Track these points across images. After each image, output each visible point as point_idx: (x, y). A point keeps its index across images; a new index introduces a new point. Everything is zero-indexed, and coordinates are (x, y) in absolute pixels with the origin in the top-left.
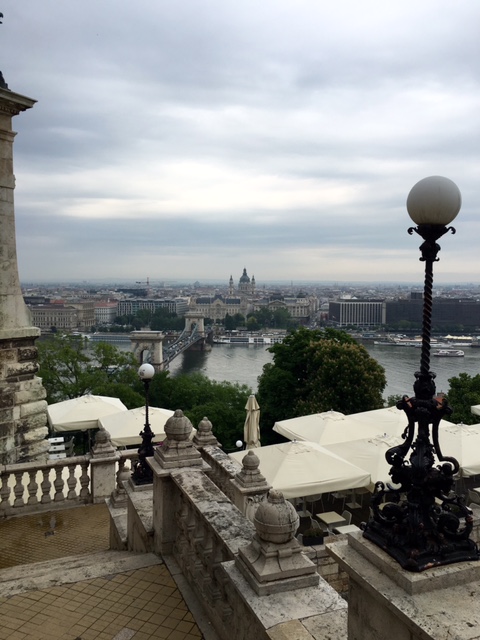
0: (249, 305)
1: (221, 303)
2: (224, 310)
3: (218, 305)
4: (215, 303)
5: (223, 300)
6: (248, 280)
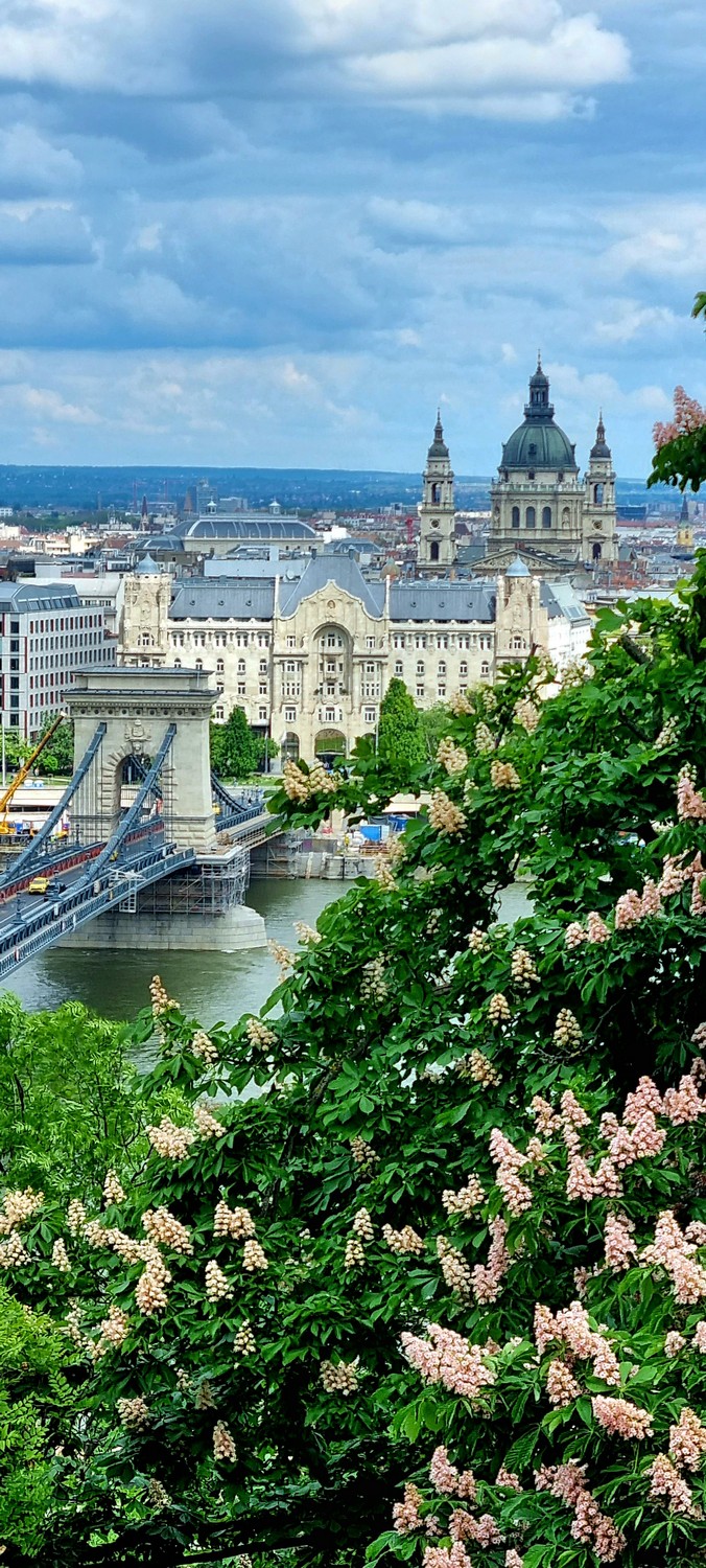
1: (351, 613)
2: (375, 662)
3: (331, 631)
4: (309, 614)
6: (568, 462)
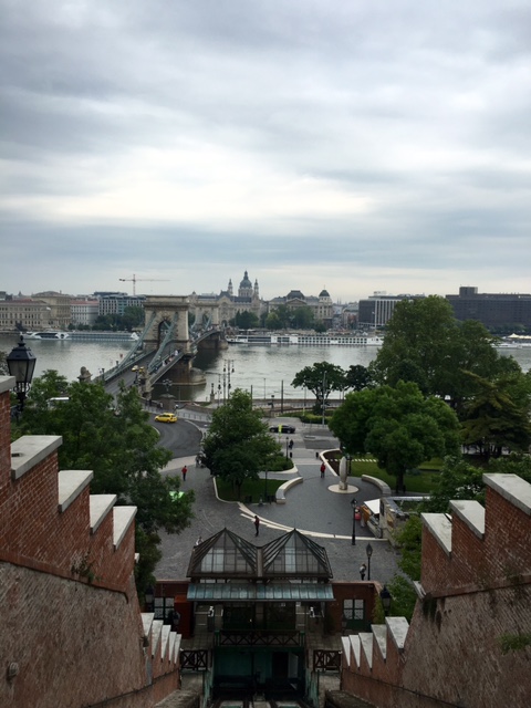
0: (261, 305)
1: (228, 301)
2: (232, 309)
4: (221, 301)
5: (231, 298)
6: (250, 285)
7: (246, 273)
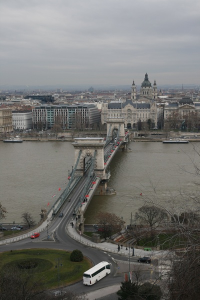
0: (158, 110)
1: (132, 108)
3: (129, 110)
4: (126, 108)
5: (134, 106)
6: (150, 85)
7: (146, 75)
